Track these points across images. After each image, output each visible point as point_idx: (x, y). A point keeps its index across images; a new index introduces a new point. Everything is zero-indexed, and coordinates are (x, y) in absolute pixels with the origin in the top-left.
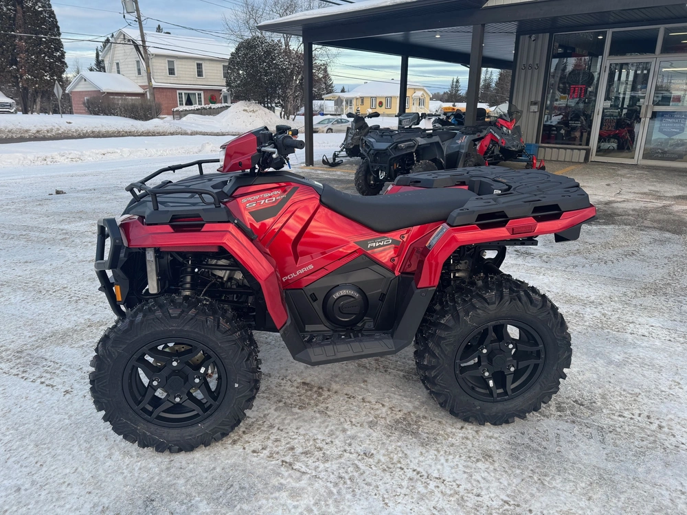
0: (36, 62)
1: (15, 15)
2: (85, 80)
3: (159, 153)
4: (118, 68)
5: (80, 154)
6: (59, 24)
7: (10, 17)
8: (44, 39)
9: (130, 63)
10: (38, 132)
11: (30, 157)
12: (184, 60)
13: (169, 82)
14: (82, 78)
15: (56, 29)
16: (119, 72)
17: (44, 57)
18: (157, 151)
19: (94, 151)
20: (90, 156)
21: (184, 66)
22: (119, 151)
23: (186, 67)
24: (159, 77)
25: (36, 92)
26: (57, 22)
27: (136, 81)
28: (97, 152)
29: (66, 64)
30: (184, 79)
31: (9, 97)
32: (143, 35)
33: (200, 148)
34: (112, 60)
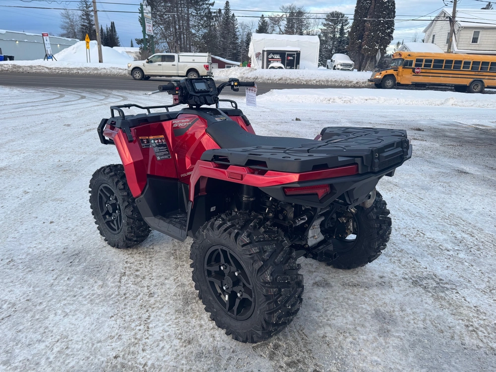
0: (373, 37)
1: (370, 6)
2: (406, 49)
3: (407, 103)
4: (433, 39)
5: (351, 98)
6: (396, 10)
7: (366, 8)
8: (382, 21)
9: (443, 35)
10: (357, 83)
11: (322, 98)
12: (489, 30)
13: (470, 48)
14: (404, 47)
15: (392, 13)
16: (433, 42)
17: (379, 33)
18: (406, 101)
19: (361, 97)
20: (357, 100)
21: (488, 35)
22: (377, 99)
23: (490, 35)
24: (462, 45)
25: (368, 57)
26: (395, 8)
27: (443, 48)
28: (363, 98)
29: (392, 37)
30: (485, 46)
31: (352, 60)
32: (454, 12)
33: (443, 102)
34: (431, 33)
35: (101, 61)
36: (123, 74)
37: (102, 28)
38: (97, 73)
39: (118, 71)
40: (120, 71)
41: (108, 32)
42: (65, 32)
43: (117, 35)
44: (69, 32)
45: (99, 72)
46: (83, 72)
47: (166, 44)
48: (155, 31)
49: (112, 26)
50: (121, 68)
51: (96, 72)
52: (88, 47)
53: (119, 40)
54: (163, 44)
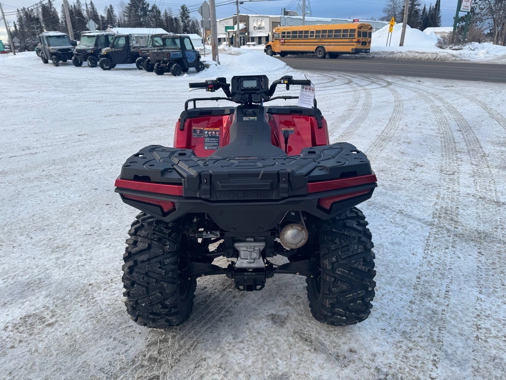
35: (401, 45)
36: (418, 58)
37: (425, 8)
38: (392, 58)
39: (414, 54)
40: (417, 54)
41: (430, 11)
42: (386, 15)
43: (441, 14)
44: (390, 15)
45: (395, 55)
46: (379, 56)
47: (491, 21)
48: (481, 6)
49: (436, 5)
50: (419, 51)
51: (391, 56)
52: (391, 31)
53: (441, 19)
54: (487, 21)
